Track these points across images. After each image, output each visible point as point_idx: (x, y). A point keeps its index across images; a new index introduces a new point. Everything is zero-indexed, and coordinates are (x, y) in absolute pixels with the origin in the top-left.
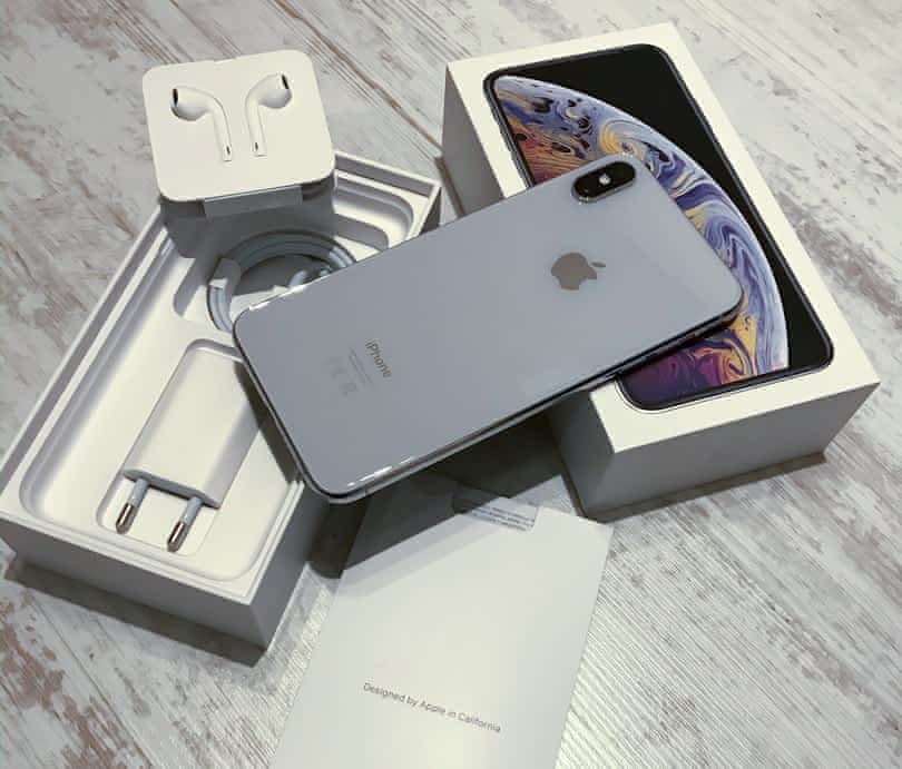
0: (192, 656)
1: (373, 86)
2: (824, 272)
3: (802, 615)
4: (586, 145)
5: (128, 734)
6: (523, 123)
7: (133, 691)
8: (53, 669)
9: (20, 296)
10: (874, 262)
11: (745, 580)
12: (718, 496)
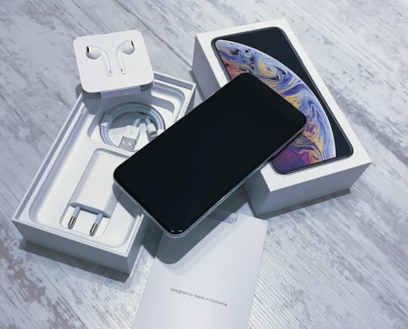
0: (99, 279)
1: (162, 41)
2: (347, 116)
3: (344, 255)
4: (253, 68)
5: (74, 312)
6: (228, 59)
7: (75, 294)
8: (41, 286)
9: (19, 130)
10: (366, 112)
11: (321, 242)
12: (308, 208)
